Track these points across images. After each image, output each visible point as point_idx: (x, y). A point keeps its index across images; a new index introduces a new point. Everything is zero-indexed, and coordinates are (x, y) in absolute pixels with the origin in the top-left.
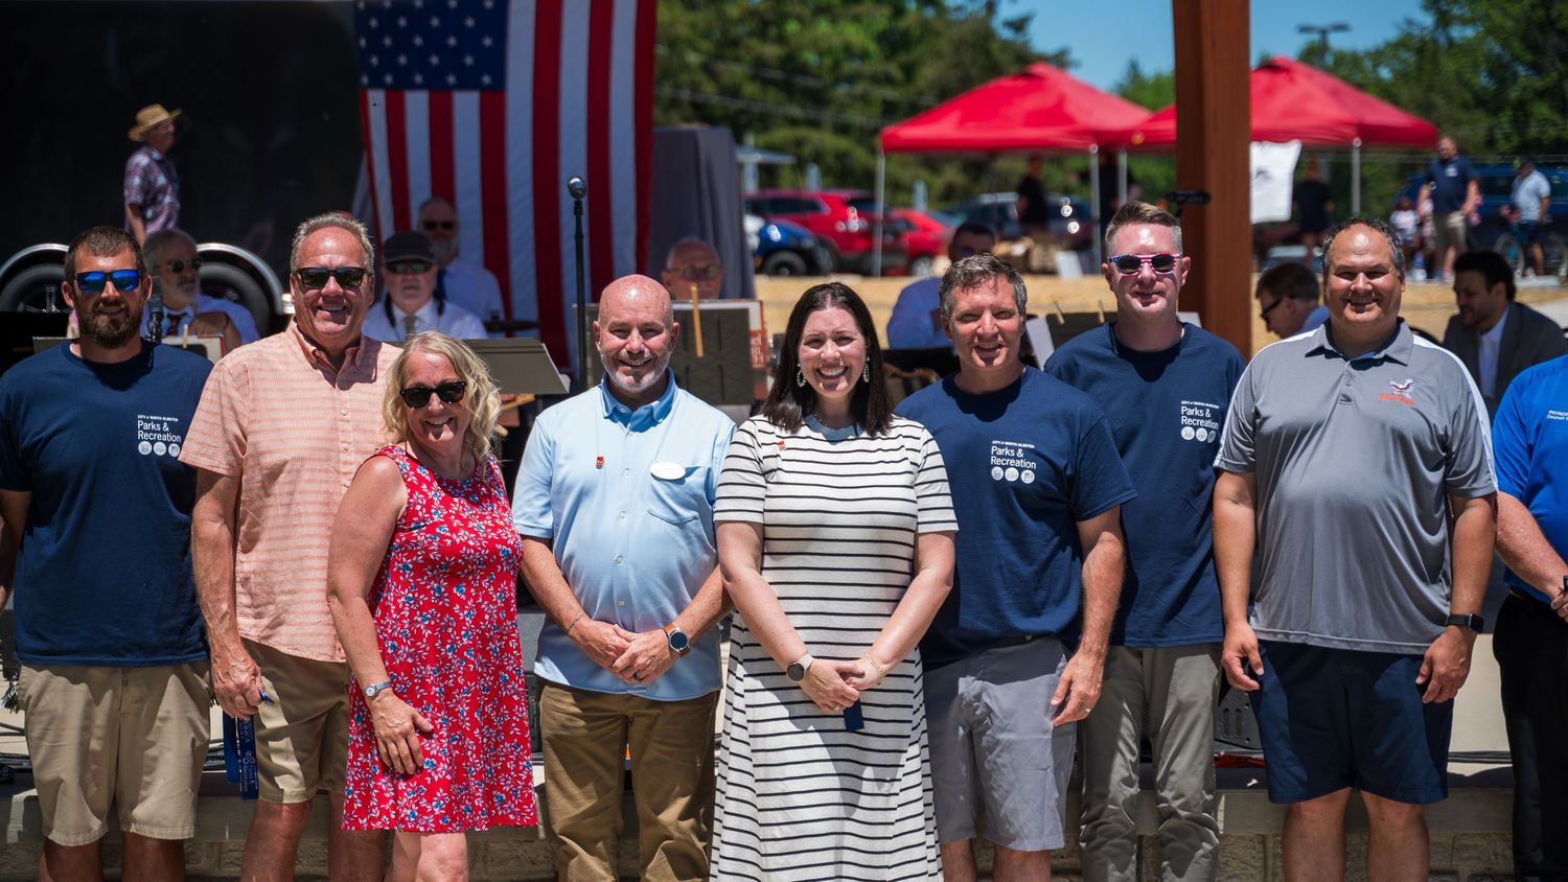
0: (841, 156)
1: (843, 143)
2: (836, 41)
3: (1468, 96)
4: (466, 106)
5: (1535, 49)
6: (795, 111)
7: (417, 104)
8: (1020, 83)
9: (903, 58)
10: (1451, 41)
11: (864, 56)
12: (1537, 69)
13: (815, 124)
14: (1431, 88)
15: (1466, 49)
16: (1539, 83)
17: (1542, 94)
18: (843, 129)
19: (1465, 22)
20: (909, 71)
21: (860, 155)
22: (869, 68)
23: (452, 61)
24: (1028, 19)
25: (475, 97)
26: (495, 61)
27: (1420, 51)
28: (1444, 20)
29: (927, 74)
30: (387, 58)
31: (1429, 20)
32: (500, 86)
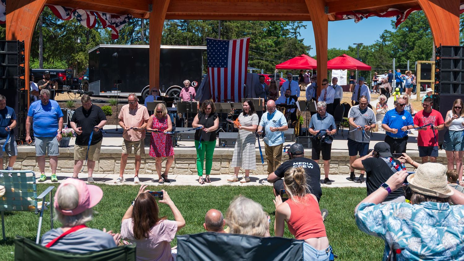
0: (267, 65)
1: (267, 63)
2: (266, 43)
3: (389, 55)
4: (222, 70)
5: (402, 47)
6: (257, 57)
7: (216, 69)
8: (300, 58)
9: (279, 47)
10: (386, 45)
11: (271, 46)
12: (403, 50)
13: (262, 60)
14: (381, 54)
15: (388, 46)
16: (403, 53)
17: (403, 55)
18: (267, 61)
19: (388, 41)
20: (280, 49)
21: (270, 65)
22: (272, 49)
23: (220, 64)
24: (303, 40)
25: (223, 68)
26: (226, 64)
27: (380, 46)
28: (384, 40)
29: (284, 49)
30: (212, 64)
31: (381, 40)
32: (227, 67)
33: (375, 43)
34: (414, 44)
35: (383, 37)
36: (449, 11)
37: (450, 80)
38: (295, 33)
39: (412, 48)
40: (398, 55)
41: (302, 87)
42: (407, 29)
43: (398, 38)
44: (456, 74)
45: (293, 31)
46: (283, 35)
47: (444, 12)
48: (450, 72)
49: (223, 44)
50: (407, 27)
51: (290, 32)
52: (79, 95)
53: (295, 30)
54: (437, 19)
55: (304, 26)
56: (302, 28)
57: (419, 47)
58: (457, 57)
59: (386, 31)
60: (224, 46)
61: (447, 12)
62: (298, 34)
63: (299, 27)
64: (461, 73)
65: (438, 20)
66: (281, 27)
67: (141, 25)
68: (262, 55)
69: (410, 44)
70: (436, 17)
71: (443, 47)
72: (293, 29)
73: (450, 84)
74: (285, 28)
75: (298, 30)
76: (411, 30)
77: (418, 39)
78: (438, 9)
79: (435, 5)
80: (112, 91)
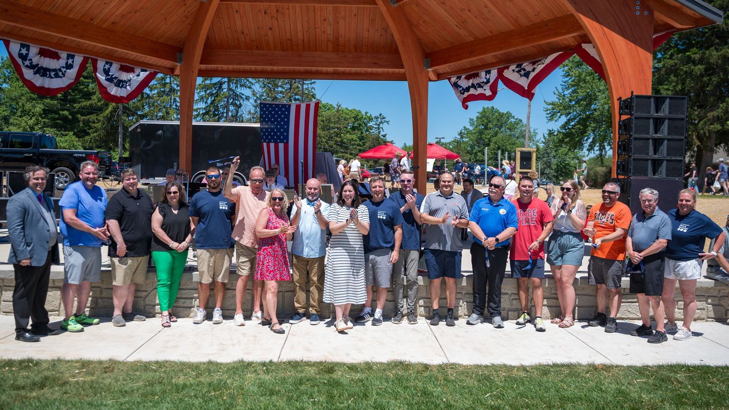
2: (350, 138)
3: (466, 151)
4: (281, 146)
5: (478, 143)
7: (272, 145)
8: (385, 146)
9: (363, 141)
10: (463, 141)
11: (356, 141)
12: (479, 147)
13: (346, 153)
14: (459, 149)
15: (466, 143)
16: (479, 149)
17: (479, 151)
19: (465, 138)
20: (364, 144)
22: (356, 143)
23: (279, 137)
24: (386, 135)
25: (283, 144)
26: (287, 137)
27: (458, 143)
28: (462, 137)
29: (367, 144)
30: (267, 137)
31: (459, 137)
32: (287, 142)
33: (453, 140)
34: (490, 141)
35: (461, 134)
36: (635, 44)
37: (648, 154)
38: (379, 128)
39: (488, 145)
40: (474, 151)
41: (387, 177)
42: (483, 127)
43: (475, 136)
44: (657, 143)
45: (377, 126)
46: (367, 131)
47: (628, 44)
48: (648, 139)
49: (281, 111)
50: (483, 125)
51: (373, 127)
52: (117, 182)
53: (379, 125)
54: (616, 55)
55: (387, 122)
56: (386, 123)
57: (496, 143)
58: (660, 114)
59: (465, 127)
60: (283, 113)
61: (633, 45)
62: (381, 130)
63: (381, 122)
64: (666, 141)
65: (618, 58)
66: (365, 123)
67: (226, 117)
68: (347, 148)
69: (486, 140)
70: (616, 53)
71: (637, 97)
72: (376, 124)
73: (647, 160)
74: (369, 125)
75: (381, 126)
76: (486, 128)
77: (493, 137)
78: (619, 41)
79: (614, 34)
80: (156, 178)
